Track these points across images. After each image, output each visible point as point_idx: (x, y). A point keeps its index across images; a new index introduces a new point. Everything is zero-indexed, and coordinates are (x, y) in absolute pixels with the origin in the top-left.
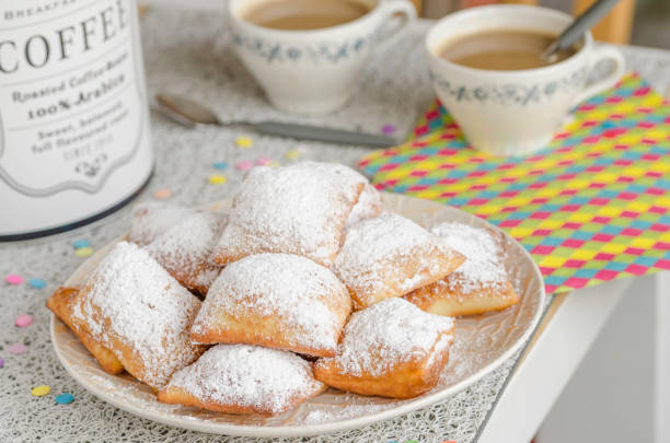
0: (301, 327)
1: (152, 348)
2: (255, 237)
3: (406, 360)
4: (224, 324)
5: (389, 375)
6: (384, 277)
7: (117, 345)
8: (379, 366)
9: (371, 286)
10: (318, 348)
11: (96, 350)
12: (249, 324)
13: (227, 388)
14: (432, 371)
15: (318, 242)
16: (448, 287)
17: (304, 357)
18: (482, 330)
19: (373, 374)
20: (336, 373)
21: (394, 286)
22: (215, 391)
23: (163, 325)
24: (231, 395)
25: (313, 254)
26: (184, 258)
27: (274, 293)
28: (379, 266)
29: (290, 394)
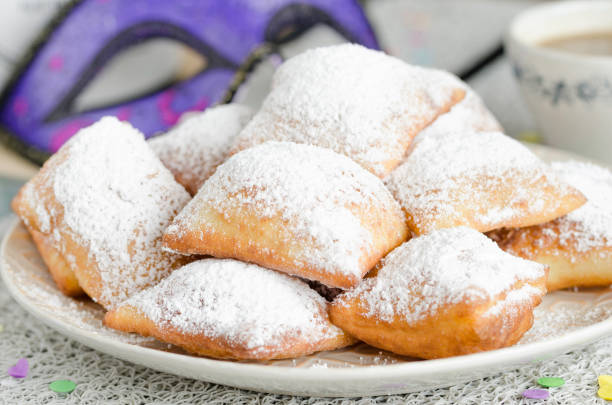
0: (314, 239)
1: (113, 252)
2: (287, 127)
3: (455, 301)
4: (209, 224)
5: (430, 320)
6: (456, 200)
7: (70, 245)
8: (418, 309)
9: (435, 209)
10: (333, 272)
11: (52, 260)
12: (243, 227)
13: (195, 311)
14: (495, 323)
15: (371, 141)
16: (558, 240)
17: (314, 285)
19: (409, 319)
20: (359, 315)
21: (469, 216)
22: (179, 314)
23: (132, 222)
24: (198, 321)
25: (362, 156)
26: (196, 155)
27: (283, 186)
28: (452, 185)
29: (283, 331)
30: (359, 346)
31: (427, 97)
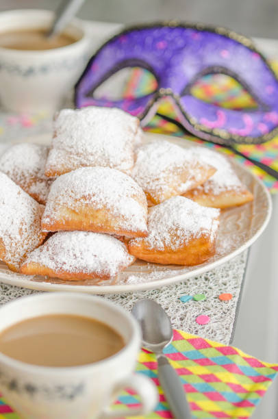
0: (123, 217)
1: (12, 236)
2: (75, 157)
3: (198, 237)
4: (67, 216)
5: (185, 247)
6: (168, 183)
8: (178, 242)
9: (161, 189)
10: (136, 231)
12: (86, 215)
13: (73, 261)
15: (122, 159)
16: (204, 190)
18: (228, 219)
19: (173, 248)
20: (146, 249)
21: (175, 189)
22: (65, 263)
23: (19, 219)
24: (77, 266)
25: (119, 167)
27: (103, 193)
28: (164, 175)
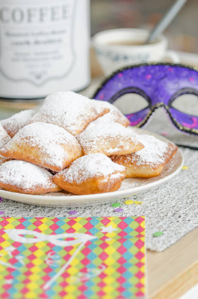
0: (48, 155)
2: (45, 117)
3: (92, 177)
4: (15, 149)
5: (84, 183)
6: (99, 144)
8: (81, 179)
9: (91, 147)
10: (53, 165)
12: (25, 150)
13: (8, 176)
14: (105, 185)
15: (72, 123)
19: (78, 182)
20: (62, 180)
24: (8, 180)
25: (68, 128)
26: (16, 126)
27: (39, 137)
28: (98, 139)
29: (36, 184)
30: (63, 191)
31: (94, 110)
